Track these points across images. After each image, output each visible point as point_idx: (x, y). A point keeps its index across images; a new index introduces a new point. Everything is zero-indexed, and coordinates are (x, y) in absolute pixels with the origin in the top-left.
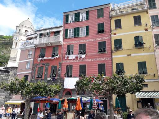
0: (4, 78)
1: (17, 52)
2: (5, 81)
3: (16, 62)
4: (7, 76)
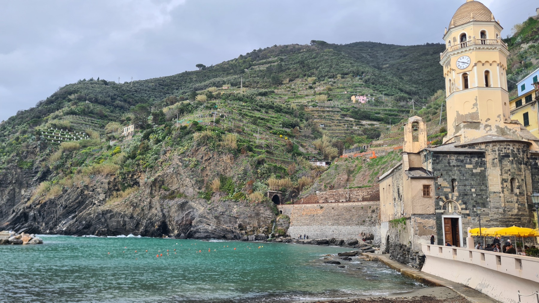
0: (474, 171)
1: (476, 100)
2: (479, 178)
3: (482, 126)
4: (480, 167)
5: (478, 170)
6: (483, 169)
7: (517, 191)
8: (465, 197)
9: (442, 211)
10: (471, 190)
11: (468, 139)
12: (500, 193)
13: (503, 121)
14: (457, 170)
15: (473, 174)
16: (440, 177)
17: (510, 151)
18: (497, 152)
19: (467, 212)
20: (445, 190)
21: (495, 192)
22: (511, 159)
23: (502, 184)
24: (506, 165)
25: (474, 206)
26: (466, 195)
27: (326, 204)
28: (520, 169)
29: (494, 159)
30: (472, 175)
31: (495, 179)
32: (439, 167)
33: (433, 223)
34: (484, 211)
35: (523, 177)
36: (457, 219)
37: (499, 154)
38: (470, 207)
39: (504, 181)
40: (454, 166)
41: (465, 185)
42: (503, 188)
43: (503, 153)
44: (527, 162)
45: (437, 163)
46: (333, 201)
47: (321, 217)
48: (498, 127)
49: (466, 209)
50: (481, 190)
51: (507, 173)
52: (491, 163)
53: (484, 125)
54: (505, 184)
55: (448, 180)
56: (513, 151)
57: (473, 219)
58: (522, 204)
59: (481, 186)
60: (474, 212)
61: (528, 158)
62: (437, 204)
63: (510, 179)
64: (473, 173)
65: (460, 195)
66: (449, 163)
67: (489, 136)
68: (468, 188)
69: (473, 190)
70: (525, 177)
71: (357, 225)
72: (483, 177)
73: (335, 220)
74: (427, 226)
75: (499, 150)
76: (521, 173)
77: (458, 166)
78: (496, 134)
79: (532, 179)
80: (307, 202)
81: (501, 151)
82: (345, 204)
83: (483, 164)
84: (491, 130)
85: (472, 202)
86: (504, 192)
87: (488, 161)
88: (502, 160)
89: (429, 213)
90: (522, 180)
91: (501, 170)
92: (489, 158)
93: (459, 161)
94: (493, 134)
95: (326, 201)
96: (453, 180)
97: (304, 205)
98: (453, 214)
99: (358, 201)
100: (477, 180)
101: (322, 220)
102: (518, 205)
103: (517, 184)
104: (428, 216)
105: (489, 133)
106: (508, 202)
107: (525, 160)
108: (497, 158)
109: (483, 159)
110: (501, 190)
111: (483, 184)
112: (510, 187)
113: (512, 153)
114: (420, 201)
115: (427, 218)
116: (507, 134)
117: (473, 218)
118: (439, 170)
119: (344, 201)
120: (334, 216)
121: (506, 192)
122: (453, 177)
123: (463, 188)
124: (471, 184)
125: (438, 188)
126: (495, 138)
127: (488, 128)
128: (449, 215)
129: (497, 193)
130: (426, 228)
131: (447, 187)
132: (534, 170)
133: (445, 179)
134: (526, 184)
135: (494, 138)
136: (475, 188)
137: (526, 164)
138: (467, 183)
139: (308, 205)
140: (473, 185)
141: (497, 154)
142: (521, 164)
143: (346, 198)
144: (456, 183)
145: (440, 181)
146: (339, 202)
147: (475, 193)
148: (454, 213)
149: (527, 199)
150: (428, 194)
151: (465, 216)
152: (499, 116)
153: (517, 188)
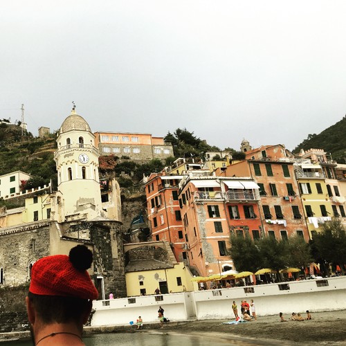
2: (109, 247)
3: (96, 209)
6: (110, 241)
9: (97, 273)
12: (118, 259)
14: (101, 240)
15: (106, 244)
16: (95, 245)
17: (119, 230)
19: (106, 273)
20: (97, 255)
21: (115, 259)
22: (120, 235)
23: (118, 252)
24: (119, 239)
26: (105, 260)
31: (115, 249)
34: (111, 273)
36: (102, 279)
37: (116, 231)
38: (107, 269)
40: (100, 237)
42: (118, 256)
48: (101, 211)
49: (105, 271)
50: (110, 257)
51: (119, 245)
52: (113, 237)
55: (98, 247)
57: (108, 279)
60: (108, 273)
68: (105, 254)
69: (107, 256)
75: (116, 228)
83: (109, 237)
85: (107, 265)
91: (117, 243)
92: (112, 233)
93: (101, 233)
106: (121, 266)
108: (115, 234)
109: (109, 234)
111: (110, 252)
125: (95, 253)
127: (98, 211)
138: (104, 251)
145: (95, 248)
148: (101, 275)
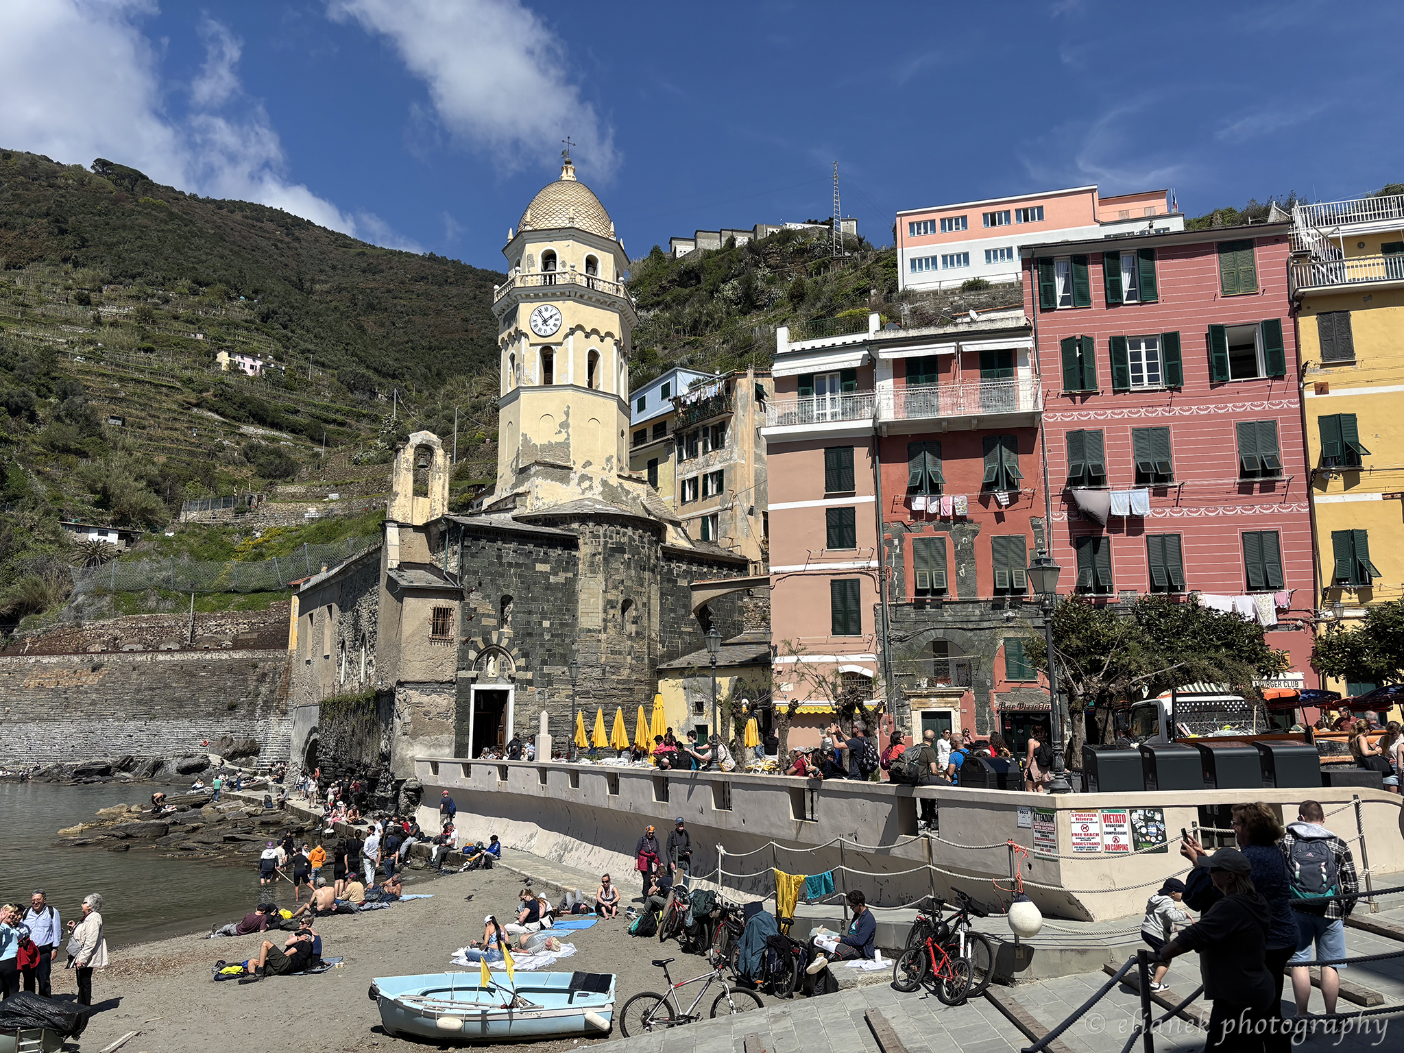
0: (552, 579)
1: (567, 414)
2: (560, 595)
3: (574, 477)
4: (566, 570)
5: (560, 578)
6: (570, 575)
7: (631, 628)
8: (528, 639)
9: (472, 674)
10: (541, 624)
11: (544, 504)
12: (600, 632)
13: (615, 472)
14: (515, 574)
15: (549, 587)
16: (477, 590)
17: (625, 540)
18: (602, 540)
19: (529, 675)
20: (485, 622)
21: (589, 631)
22: (626, 556)
23: (605, 611)
24: (618, 569)
25: (544, 662)
26: (530, 635)
27: (114, 657)
28: (641, 582)
29: (594, 555)
30: (547, 589)
31: (592, 600)
32: (475, 564)
33: (449, 704)
34: (563, 673)
35: (645, 600)
36: (506, 692)
37: (606, 543)
38: (536, 663)
39: (610, 604)
40: (510, 565)
41: (530, 613)
42: (605, 620)
43: (612, 544)
44: (655, 566)
45: (473, 556)
46: (140, 647)
47: (94, 696)
48: (605, 483)
49: (526, 669)
50: (562, 625)
51: (616, 587)
52: (587, 564)
53: (578, 475)
54: (611, 612)
55: (493, 597)
56: (631, 539)
57: (539, 693)
58: (639, 658)
59: (564, 614)
60: (543, 675)
61: (657, 558)
62: (463, 656)
63: (621, 601)
64: (550, 584)
65: (516, 635)
66: (500, 557)
67: (587, 502)
68: (535, 618)
69: (546, 624)
70: (649, 598)
71: (209, 714)
72: (568, 593)
73: (139, 702)
74: (434, 712)
75: (605, 536)
76: (644, 590)
77: (518, 565)
78: (600, 498)
79: (661, 602)
80: (45, 648)
81: (611, 537)
82: (178, 657)
83: (572, 564)
84: (591, 487)
85: (542, 651)
86: (608, 630)
87: (581, 557)
88: (610, 559)
89: (440, 679)
90: (644, 604)
91: (606, 580)
92: (585, 550)
93: (521, 554)
94: (595, 497)
95: (114, 646)
96: (506, 600)
97: (32, 660)
98: (496, 680)
99: (220, 648)
100: (556, 599)
101: (93, 703)
102: (632, 659)
103: (634, 613)
104: (438, 686)
105: (588, 494)
106: (613, 652)
107: (652, 561)
108: (600, 554)
109: (573, 553)
110: (602, 624)
111: (568, 610)
112: (619, 620)
113: (630, 543)
114: (422, 648)
115: (434, 691)
116: (622, 502)
117: (540, 689)
118: (476, 573)
119: (176, 647)
120: (138, 691)
121: (611, 631)
122: (506, 592)
123: (525, 617)
124: (543, 608)
125: (470, 616)
126: (599, 508)
127: (586, 484)
128: (488, 682)
129: (594, 631)
130: (431, 716)
131: (489, 616)
132: (666, 585)
133: (488, 596)
134: (649, 613)
135: (597, 506)
136: (550, 619)
137: (653, 571)
138: (533, 606)
139: (46, 660)
140: (546, 613)
141: (602, 543)
142: (644, 570)
143: (181, 639)
144: (511, 605)
145: (474, 599)
146: (157, 650)
147: (549, 630)
148: (500, 679)
149: (649, 648)
150: (444, 631)
151: (523, 684)
152: (609, 459)
153: (633, 623)
